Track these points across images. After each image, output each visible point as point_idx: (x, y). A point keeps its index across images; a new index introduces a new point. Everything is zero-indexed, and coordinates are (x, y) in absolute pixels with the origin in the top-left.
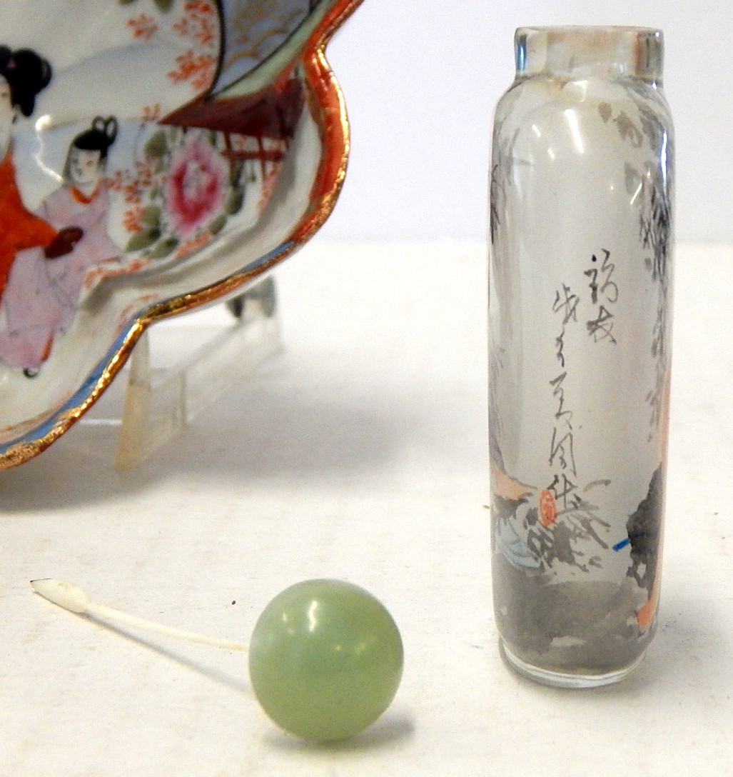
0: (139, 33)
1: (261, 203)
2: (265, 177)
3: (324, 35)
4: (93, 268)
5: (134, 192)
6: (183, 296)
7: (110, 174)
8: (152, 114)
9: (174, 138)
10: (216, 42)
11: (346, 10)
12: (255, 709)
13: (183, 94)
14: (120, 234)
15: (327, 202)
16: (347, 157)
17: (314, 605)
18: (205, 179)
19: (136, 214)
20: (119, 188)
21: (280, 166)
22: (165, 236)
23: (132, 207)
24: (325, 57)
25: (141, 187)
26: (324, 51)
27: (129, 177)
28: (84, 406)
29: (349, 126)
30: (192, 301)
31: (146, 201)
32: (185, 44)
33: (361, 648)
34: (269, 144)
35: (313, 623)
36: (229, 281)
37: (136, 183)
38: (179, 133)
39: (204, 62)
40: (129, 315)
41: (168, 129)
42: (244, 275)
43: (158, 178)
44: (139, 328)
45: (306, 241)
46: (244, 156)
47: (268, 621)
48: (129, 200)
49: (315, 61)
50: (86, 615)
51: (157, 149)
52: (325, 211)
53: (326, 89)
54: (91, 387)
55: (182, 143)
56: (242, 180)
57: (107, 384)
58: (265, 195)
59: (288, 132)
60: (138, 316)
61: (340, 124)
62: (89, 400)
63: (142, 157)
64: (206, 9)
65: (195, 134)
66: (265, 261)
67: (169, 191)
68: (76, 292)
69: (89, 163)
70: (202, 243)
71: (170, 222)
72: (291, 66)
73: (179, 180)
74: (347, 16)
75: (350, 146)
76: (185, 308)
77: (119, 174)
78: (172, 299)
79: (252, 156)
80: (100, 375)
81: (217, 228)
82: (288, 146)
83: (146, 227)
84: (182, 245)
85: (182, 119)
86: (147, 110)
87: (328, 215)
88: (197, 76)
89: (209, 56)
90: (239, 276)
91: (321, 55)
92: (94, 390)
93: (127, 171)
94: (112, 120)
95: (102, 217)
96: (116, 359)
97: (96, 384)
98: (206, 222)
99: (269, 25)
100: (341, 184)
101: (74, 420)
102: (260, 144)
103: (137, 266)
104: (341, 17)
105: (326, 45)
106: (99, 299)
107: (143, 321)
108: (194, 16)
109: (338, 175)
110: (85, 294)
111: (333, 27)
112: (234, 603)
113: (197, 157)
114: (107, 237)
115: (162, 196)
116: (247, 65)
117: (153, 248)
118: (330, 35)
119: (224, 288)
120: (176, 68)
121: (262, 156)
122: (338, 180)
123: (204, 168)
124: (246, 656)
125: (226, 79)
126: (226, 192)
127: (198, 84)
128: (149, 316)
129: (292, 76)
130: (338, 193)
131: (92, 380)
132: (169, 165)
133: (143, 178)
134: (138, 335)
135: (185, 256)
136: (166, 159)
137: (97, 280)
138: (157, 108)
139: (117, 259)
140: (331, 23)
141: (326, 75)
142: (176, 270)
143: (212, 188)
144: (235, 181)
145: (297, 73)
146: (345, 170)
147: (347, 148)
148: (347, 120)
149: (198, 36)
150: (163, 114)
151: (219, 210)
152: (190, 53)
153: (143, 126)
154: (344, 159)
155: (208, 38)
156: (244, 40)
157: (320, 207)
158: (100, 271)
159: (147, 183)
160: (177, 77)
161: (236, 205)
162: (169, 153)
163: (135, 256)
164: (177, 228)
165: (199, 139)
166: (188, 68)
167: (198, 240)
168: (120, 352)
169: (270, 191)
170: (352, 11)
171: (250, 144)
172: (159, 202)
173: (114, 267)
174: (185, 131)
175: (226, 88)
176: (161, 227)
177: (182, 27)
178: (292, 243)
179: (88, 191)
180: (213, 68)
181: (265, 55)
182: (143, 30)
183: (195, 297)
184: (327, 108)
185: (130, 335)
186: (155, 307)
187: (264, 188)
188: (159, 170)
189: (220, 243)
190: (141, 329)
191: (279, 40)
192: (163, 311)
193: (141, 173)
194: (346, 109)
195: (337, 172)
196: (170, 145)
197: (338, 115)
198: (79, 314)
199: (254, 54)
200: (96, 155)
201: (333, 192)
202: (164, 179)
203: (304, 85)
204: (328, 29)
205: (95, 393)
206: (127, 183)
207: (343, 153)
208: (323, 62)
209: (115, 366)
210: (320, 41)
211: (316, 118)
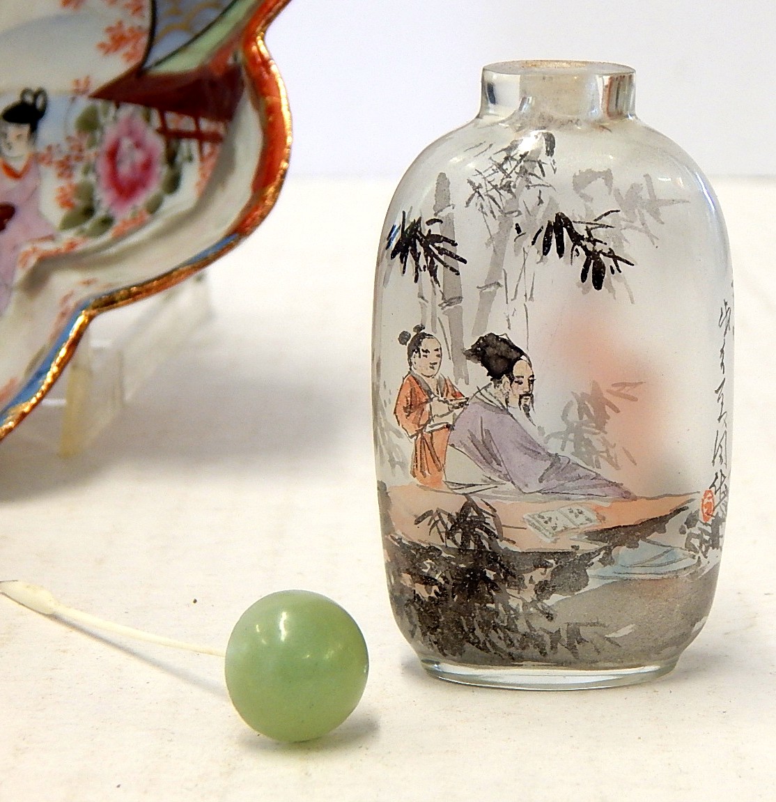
0: (67, 3)
1: (198, 184)
2: (202, 159)
3: (263, 22)
4: (28, 248)
5: (65, 168)
6: (128, 289)
7: (41, 148)
8: (82, 87)
9: (106, 113)
10: (147, 13)
13: (115, 67)
14: (53, 212)
15: (270, 193)
16: (289, 147)
18: (139, 157)
19: (68, 190)
20: (50, 163)
21: (218, 148)
22: (100, 214)
23: (63, 183)
24: (264, 44)
25: (73, 162)
26: (263, 39)
27: (60, 152)
28: (34, 401)
29: (291, 118)
30: (138, 293)
31: (78, 178)
32: (115, 15)
34: (205, 125)
36: (175, 273)
37: (68, 158)
38: (112, 109)
39: (135, 34)
40: (72, 303)
41: (99, 104)
42: (190, 267)
43: (90, 153)
44: (84, 321)
45: (251, 232)
46: (180, 135)
48: (61, 175)
49: (254, 48)
50: (54, 617)
51: (89, 124)
52: (268, 202)
53: (266, 76)
54: (41, 381)
55: (115, 118)
56: (179, 159)
57: (56, 377)
58: (203, 175)
59: (227, 114)
60: (81, 307)
61: (281, 114)
62: (39, 395)
63: (73, 132)
65: (128, 110)
66: (210, 254)
67: (102, 167)
68: (11, 273)
69: (19, 137)
70: (139, 224)
71: (104, 199)
72: (228, 46)
73: (113, 155)
75: (292, 136)
76: (129, 299)
77: (49, 148)
78: (118, 291)
79: (188, 135)
80: (48, 370)
81: (154, 208)
82: (226, 128)
83: (79, 203)
84: (118, 223)
85: (114, 93)
86: (77, 82)
88: (128, 48)
89: (140, 27)
90: (185, 268)
91: (260, 42)
92: (43, 383)
93: (58, 146)
94: (41, 92)
95: (34, 194)
96: (63, 352)
97: (45, 378)
98: (142, 200)
100: (283, 176)
101: (24, 415)
102: (197, 124)
103: (72, 245)
105: (265, 32)
106: (36, 281)
107: (88, 313)
109: (280, 166)
110: (20, 275)
111: (272, 14)
112: (195, 601)
113: (131, 133)
114: (39, 214)
115: (94, 171)
116: (180, 38)
117: (88, 226)
118: (268, 22)
119: (169, 280)
120: (106, 39)
121: (199, 136)
122: (281, 172)
123: (138, 145)
125: (158, 53)
126: (161, 172)
127: (129, 57)
128: (94, 308)
129: (230, 61)
130: (281, 184)
131: (41, 374)
132: (101, 141)
133: (75, 153)
134: (84, 327)
135: (121, 236)
136: (98, 134)
137: (32, 261)
138: (88, 82)
139: (51, 238)
140: (270, 10)
141: (265, 63)
143: (147, 166)
144: (171, 160)
145: (235, 59)
146: (288, 161)
147: (289, 140)
148: (289, 110)
149: (127, 6)
150: (96, 85)
151: (155, 188)
152: (120, 24)
153: (73, 99)
154: (287, 150)
155: (138, 9)
156: (176, 13)
157: (263, 198)
158: (34, 250)
159: (79, 158)
160: (107, 49)
161: (173, 184)
162: (102, 129)
163: (69, 235)
164: (112, 205)
165: (132, 117)
166: (118, 40)
167: (134, 219)
168: (66, 345)
169: (208, 174)
171: (187, 124)
172: (92, 178)
173: (49, 247)
174: (118, 106)
175: (159, 63)
176: (95, 204)
178: (237, 235)
179: (18, 166)
180: (144, 40)
181: (198, 29)
183: (140, 289)
184: (268, 98)
185: (76, 327)
186: (100, 299)
187: (201, 169)
188: (92, 143)
189: (156, 225)
190: (87, 321)
191: (212, 14)
192: (109, 302)
193: (72, 148)
194: (287, 98)
195: (279, 164)
196: (102, 120)
197: (280, 106)
198: (16, 295)
199: (187, 28)
200: (25, 129)
201: (276, 183)
202: (97, 155)
203: (244, 73)
204: (267, 15)
205: (44, 388)
206: (58, 158)
207: (286, 143)
208: (263, 50)
209: (62, 359)
210: (259, 28)
211: (257, 106)
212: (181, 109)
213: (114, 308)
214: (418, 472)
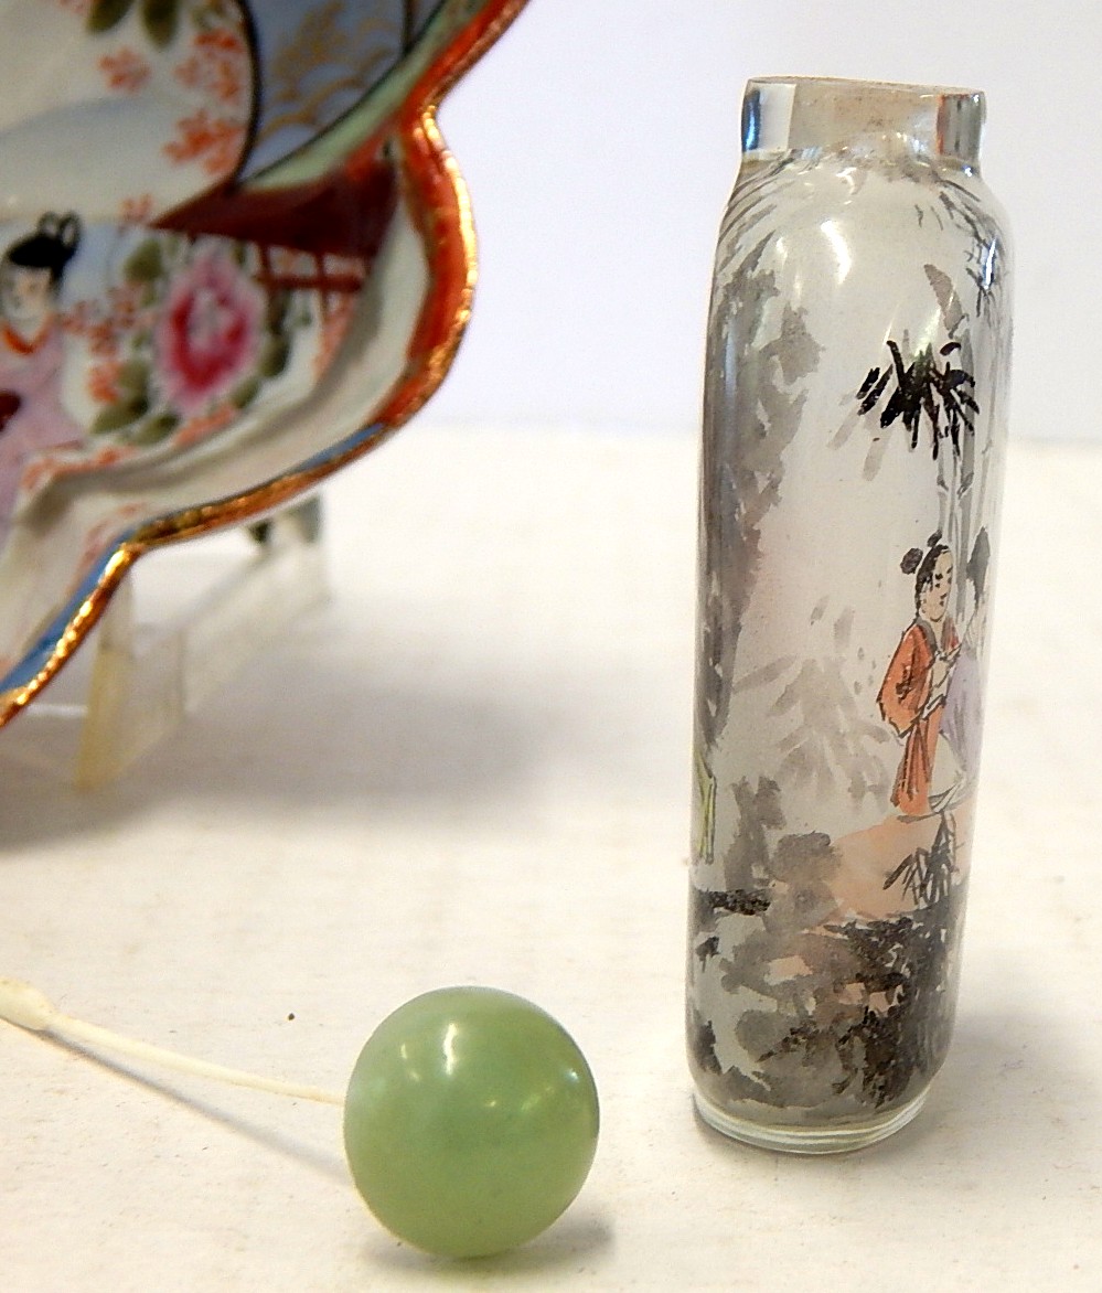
0: (118, 80)
1: (318, 360)
2: (327, 319)
3: (436, 89)
4: (37, 459)
5: (105, 338)
6: (198, 509)
7: (67, 307)
8: (137, 211)
9: (173, 250)
10: (246, 96)
11: (472, 51)
13: (190, 182)
14: (84, 406)
15: (438, 360)
16: (471, 288)
18: (224, 320)
19: (108, 373)
20: (80, 329)
21: (356, 300)
22: (158, 410)
23: (101, 361)
24: (436, 125)
25: (117, 330)
26: (434, 116)
27: (97, 312)
28: (33, 685)
30: (214, 517)
31: (125, 353)
32: (194, 100)
34: (335, 265)
36: (275, 486)
37: (110, 322)
38: (184, 245)
39: (226, 132)
40: (105, 537)
41: (164, 237)
42: (299, 475)
43: (146, 316)
44: (124, 560)
45: (404, 422)
46: (291, 284)
48: (97, 349)
49: (418, 132)
50: (48, 1034)
51: (146, 269)
52: (434, 375)
53: (437, 179)
54: (46, 654)
55: (188, 261)
56: (288, 322)
57: (72, 649)
58: (327, 345)
59: (370, 248)
60: (122, 538)
61: (459, 235)
62: (42, 676)
63: (119, 280)
64: (230, 44)
65: (211, 248)
66: (336, 456)
67: (165, 337)
68: (10, 498)
69: (33, 288)
70: (219, 423)
71: (166, 388)
72: (377, 138)
73: (182, 319)
74: (473, 61)
75: (477, 270)
76: (200, 527)
77: (81, 307)
78: (181, 513)
79: (305, 284)
80: (60, 636)
81: (244, 400)
83: (126, 394)
84: (186, 424)
85: (189, 221)
86: (129, 204)
87: (438, 384)
88: (212, 153)
89: (233, 120)
90: (293, 478)
91: (428, 122)
92: (50, 658)
93: (95, 301)
94: (68, 221)
95: (52, 378)
96: (86, 609)
97: (54, 649)
98: (225, 389)
99: (334, 73)
100: (461, 333)
101: (16, 709)
102: (320, 264)
103: (110, 457)
104: (462, 62)
105: (438, 105)
106: (49, 510)
107: (130, 547)
108: (210, 56)
109: (457, 317)
110: (24, 501)
111: (450, 78)
113: (212, 282)
115: (151, 343)
116: (296, 137)
117: (137, 428)
118: (444, 90)
119: (267, 497)
120: (178, 137)
121: (324, 284)
122: (457, 326)
123: (224, 301)
125: (261, 159)
126: (259, 343)
127: (214, 166)
128: (141, 540)
129: (379, 156)
130: (456, 347)
131: (47, 642)
132: (164, 296)
133: (121, 314)
134: (123, 571)
135: (190, 444)
136: (159, 285)
137: (45, 480)
138: (146, 203)
139: (77, 445)
140: (447, 71)
141: (435, 156)
142: (178, 466)
143: (237, 334)
144: (277, 324)
145: (387, 151)
146: (469, 308)
147: (471, 277)
148: (473, 229)
149: (215, 86)
150: (161, 208)
151: (247, 368)
152: (202, 115)
153: (122, 231)
154: (467, 293)
155: (231, 92)
156: (291, 96)
157: (426, 369)
158: (49, 464)
159: (128, 322)
160: (179, 154)
161: (278, 362)
162: (166, 276)
163: (106, 443)
164: (177, 396)
165: (216, 256)
166: (197, 140)
167: (212, 418)
168: (92, 598)
169: (336, 340)
170: (482, 52)
171: (304, 265)
172: (146, 355)
173: (72, 459)
174: (193, 239)
175: (262, 173)
176: (150, 395)
177: (190, 75)
178: (381, 425)
179: (29, 333)
180: (239, 141)
181: (328, 119)
182: (126, 75)
183: (217, 511)
184: (439, 210)
185: (109, 569)
186: (151, 525)
187: (325, 335)
188: (150, 300)
189: (248, 425)
190: (128, 560)
191: (351, 97)
192: (165, 532)
193: (117, 307)
194: (471, 210)
195: (455, 311)
196: (167, 262)
197: (457, 222)
198: (15, 534)
199: (309, 119)
200: (44, 276)
201: (449, 344)
202: (156, 318)
203: (400, 172)
204: (441, 79)
205: (51, 665)
206: (94, 322)
207: (465, 281)
208: (433, 134)
209: (85, 620)
210: (428, 99)
211: (420, 225)
212: (297, 243)
213: (172, 539)
214: (904, 796)
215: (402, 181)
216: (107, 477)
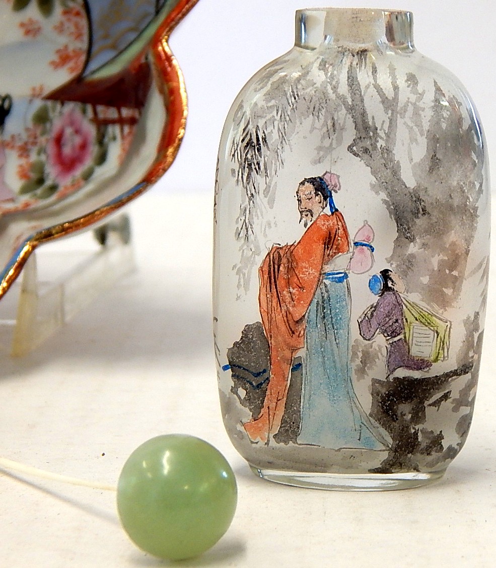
0: (28, 32)
1: (120, 156)
2: (123, 137)
3: (168, 29)
5: (24, 151)
6: (62, 225)
7: (7, 138)
8: (37, 92)
9: (54, 109)
10: (86, 38)
11: (184, 10)
12: (122, 536)
13: (62, 77)
14: (14, 182)
15: (171, 152)
16: (186, 119)
17: (167, 454)
18: (78, 140)
19: (26, 167)
20: (13, 147)
21: (135, 128)
22: (49, 183)
23: (23, 161)
24: (168, 45)
25: (30, 147)
26: (167, 41)
27: (20, 139)
29: (187, 97)
30: (69, 228)
31: (34, 157)
32: (62, 40)
33: (204, 487)
34: (126, 112)
35: (166, 469)
36: (97, 213)
37: (26, 144)
38: (59, 106)
39: (77, 54)
40: (22, 240)
41: (49, 103)
42: (108, 207)
43: (42, 140)
45: (156, 181)
46: (107, 122)
47: (131, 467)
48: (21, 156)
49: (160, 48)
51: (42, 118)
52: (169, 159)
53: (169, 69)
55: (61, 113)
56: (106, 140)
58: (124, 149)
59: (140, 103)
60: (29, 240)
61: (179, 94)
63: (30, 124)
64: (78, 14)
65: (70, 106)
66: (125, 198)
67: (51, 149)
70: (76, 187)
71: (52, 173)
72: (144, 52)
73: (59, 141)
74: (184, 15)
75: (188, 110)
76: (64, 233)
77: (13, 137)
78: (54, 227)
79: (113, 122)
81: (87, 176)
82: (140, 113)
83: (34, 176)
84: (61, 189)
85: (61, 95)
86: (34, 89)
87: (171, 163)
88: (71, 64)
89: (80, 49)
90: (105, 209)
91: (165, 44)
93: (19, 135)
94: (7, 97)
95: (1, 169)
96: (11, 272)
98: (79, 172)
99: (124, 25)
100: (181, 140)
102: (119, 112)
103: (27, 205)
104: (180, 15)
105: (169, 36)
107: (31, 244)
108: (69, 20)
109: (179, 132)
111: (173, 23)
112: (103, 454)
113: (72, 123)
114: (4, 184)
115: (45, 152)
116: (109, 55)
117: (39, 191)
118: (171, 29)
119: (93, 218)
120: (56, 58)
121: (121, 121)
122: (180, 136)
123: (77, 132)
124: (114, 495)
125: (93, 66)
126: (93, 150)
127: (72, 70)
128: (36, 240)
129: (143, 60)
130: (179, 146)
132: (51, 130)
133: (31, 140)
134: (28, 254)
135: (63, 197)
136: (48, 125)
138: (41, 89)
139: (12, 200)
140: (173, 20)
141: (169, 59)
142: (57, 207)
143: (84, 147)
144: (101, 141)
145: (147, 58)
146: (184, 128)
147: (185, 113)
148: (186, 92)
149: (71, 34)
150: (48, 90)
151: (88, 162)
152: (66, 47)
153: (31, 101)
154: (183, 121)
155: (79, 36)
156: (106, 37)
157: (165, 156)
159: (34, 143)
160: (56, 65)
161: (102, 159)
162: (51, 121)
163: (25, 198)
164: (57, 176)
165: (73, 111)
166: (64, 58)
167: (73, 185)
168: (14, 267)
169: (127, 146)
170: (188, 11)
171: (112, 113)
172: (43, 157)
173: (10, 206)
174: (63, 104)
175: (94, 72)
176: (45, 175)
177: (60, 29)
178: (145, 183)
180: (83, 58)
181: (122, 47)
182: (31, 30)
183: (72, 225)
184: (170, 84)
185: (22, 254)
186: (41, 233)
187: (123, 144)
188: (44, 133)
189: (90, 187)
190: (30, 249)
191: (132, 36)
192: (47, 236)
193: (29, 136)
194: (184, 83)
195: (178, 131)
196: (51, 115)
197: (179, 89)
199: (114, 47)
201: (175, 145)
202: (47, 141)
203: (152, 68)
204: (171, 25)
206: (19, 143)
207: (182, 115)
208: (167, 49)
209: (11, 277)
210: (165, 33)
211: (162, 92)
212: (109, 103)
213: (51, 239)
215: (154, 72)
216: (26, 213)
